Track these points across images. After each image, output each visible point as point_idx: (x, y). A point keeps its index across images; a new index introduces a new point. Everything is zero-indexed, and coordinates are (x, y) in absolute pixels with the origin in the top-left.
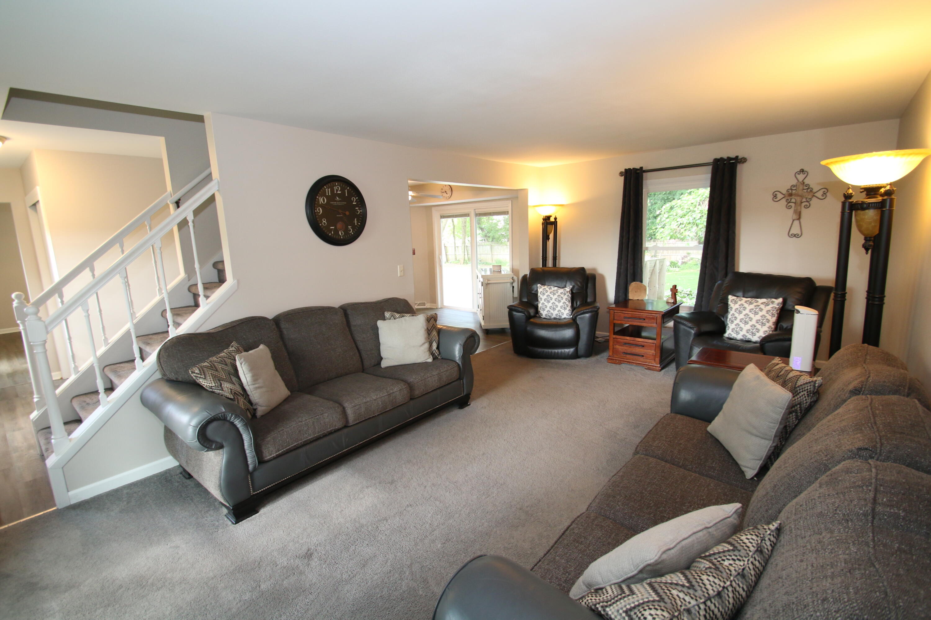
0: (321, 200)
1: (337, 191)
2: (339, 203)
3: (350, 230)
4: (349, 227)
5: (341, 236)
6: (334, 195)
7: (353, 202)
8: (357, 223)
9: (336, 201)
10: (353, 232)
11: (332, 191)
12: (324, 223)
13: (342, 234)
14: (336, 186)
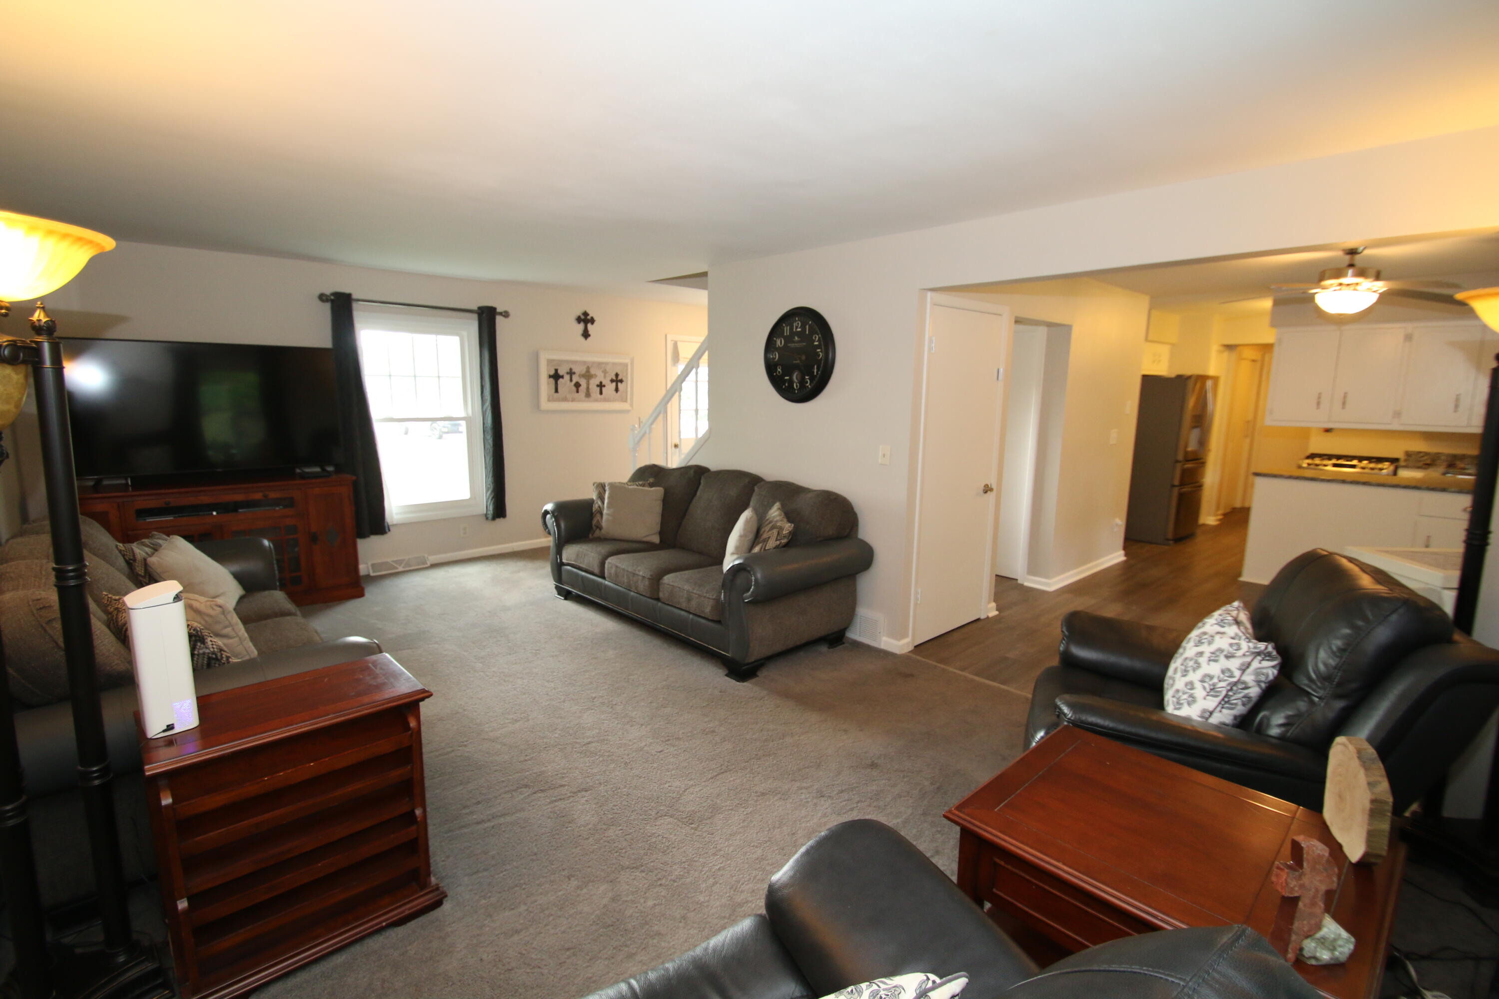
0: (778, 342)
1: (797, 328)
2: (797, 345)
3: (807, 382)
4: (807, 377)
5: (795, 390)
6: (793, 334)
7: (814, 341)
8: (817, 373)
9: (793, 342)
10: (810, 384)
11: (791, 329)
12: (779, 372)
13: (797, 386)
14: (796, 321)
